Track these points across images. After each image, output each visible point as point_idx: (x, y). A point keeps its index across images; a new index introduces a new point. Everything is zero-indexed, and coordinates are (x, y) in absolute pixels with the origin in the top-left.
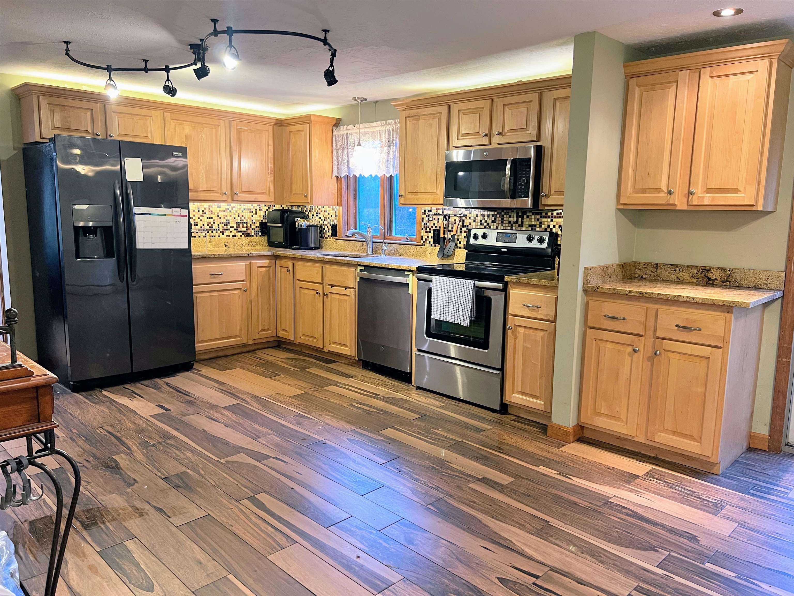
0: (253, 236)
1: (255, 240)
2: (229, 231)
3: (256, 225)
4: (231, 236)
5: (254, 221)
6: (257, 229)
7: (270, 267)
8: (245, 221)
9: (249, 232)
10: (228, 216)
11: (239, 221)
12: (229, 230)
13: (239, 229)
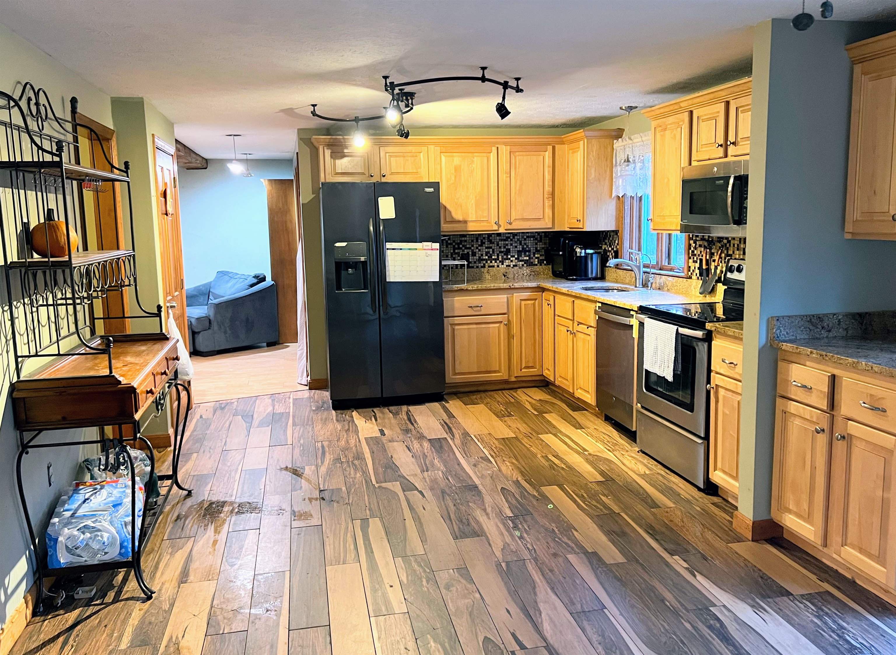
0: (536, 265)
1: (538, 269)
3: (541, 253)
4: (512, 266)
5: (538, 249)
6: (541, 258)
7: (536, 299)
8: (527, 249)
9: (532, 260)
10: (509, 245)
11: (521, 249)
12: (510, 259)
13: (520, 258)
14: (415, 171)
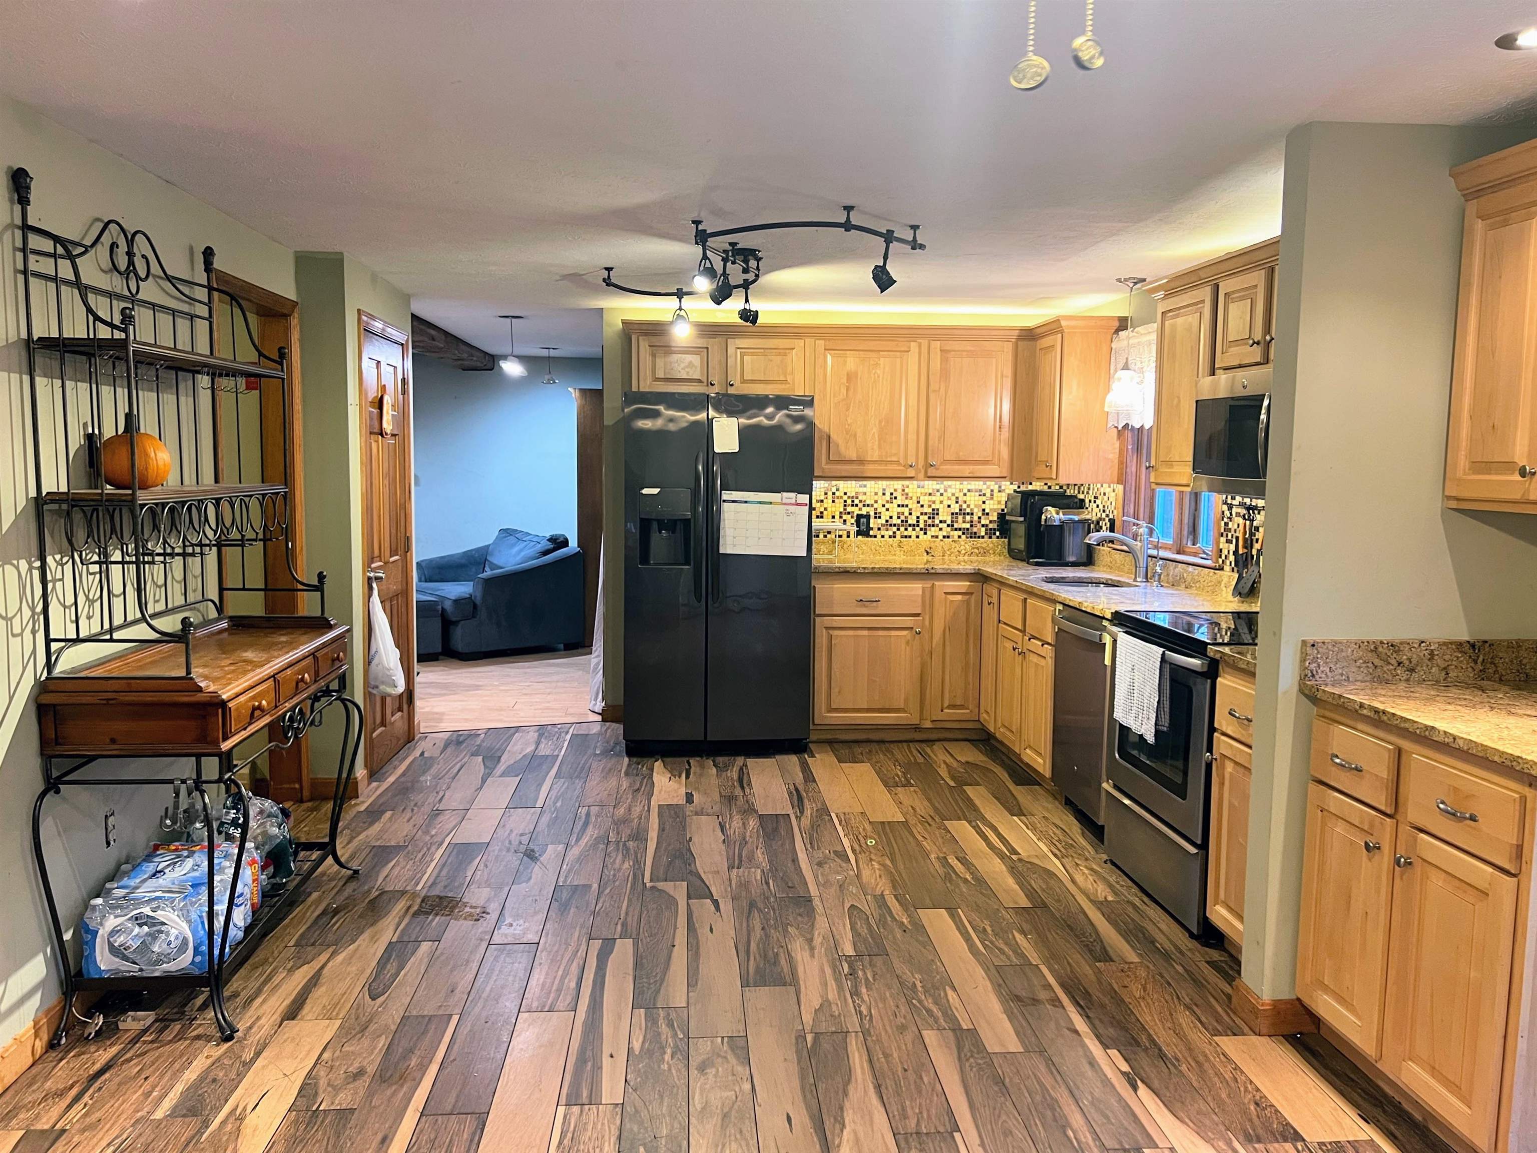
0: (983, 537)
1: (984, 545)
2: (937, 529)
3: (991, 518)
4: (941, 537)
5: (987, 511)
6: (991, 526)
7: (972, 593)
8: (968, 510)
9: (975, 530)
10: (938, 502)
11: (957, 511)
12: (938, 526)
13: (956, 526)
14: (782, 378)
